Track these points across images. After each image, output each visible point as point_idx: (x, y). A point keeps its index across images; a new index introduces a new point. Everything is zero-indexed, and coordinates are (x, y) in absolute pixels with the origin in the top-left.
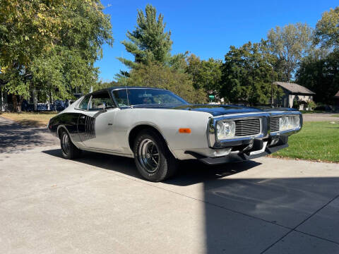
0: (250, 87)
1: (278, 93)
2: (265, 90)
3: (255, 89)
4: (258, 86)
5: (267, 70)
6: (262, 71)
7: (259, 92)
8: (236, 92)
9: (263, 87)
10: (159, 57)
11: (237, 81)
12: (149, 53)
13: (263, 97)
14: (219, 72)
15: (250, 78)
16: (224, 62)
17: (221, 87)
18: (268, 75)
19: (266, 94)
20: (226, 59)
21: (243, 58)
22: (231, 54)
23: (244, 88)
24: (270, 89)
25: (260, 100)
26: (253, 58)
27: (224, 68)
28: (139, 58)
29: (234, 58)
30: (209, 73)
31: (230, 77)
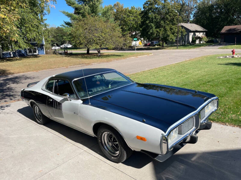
0: (162, 29)
1: (182, 32)
2: (173, 31)
3: (165, 30)
4: (168, 28)
5: (174, 15)
6: (170, 17)
7: (169, 33)
8: (152, 34)
9: (171, 29)
10: (94, 10)
11: (153, 25)
12: (85, 7)
13: (171, 36)
14: (139, 17)
15: (162, 22)
16: (143, 10)
17: (141, 29)
18: (175, 20)
19: (173, 34)
20: (144, 8)
21: (156, 6)
22: (147, 3)
23: (158, 30)
24: (177, 30)
25: (169, 38)
26: (164, 7)
27: (143, 15)
28: (77, 11)
29: (150, 7)
30: (132, 18)
31: (147, 22)
